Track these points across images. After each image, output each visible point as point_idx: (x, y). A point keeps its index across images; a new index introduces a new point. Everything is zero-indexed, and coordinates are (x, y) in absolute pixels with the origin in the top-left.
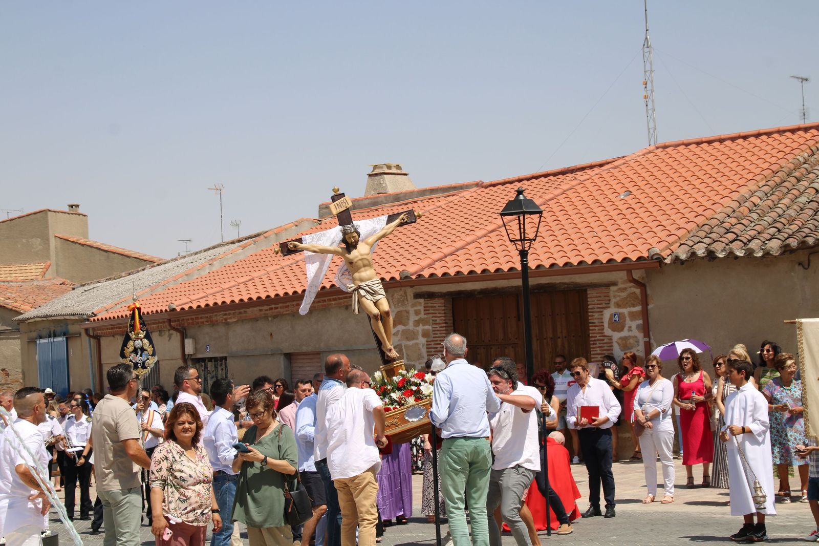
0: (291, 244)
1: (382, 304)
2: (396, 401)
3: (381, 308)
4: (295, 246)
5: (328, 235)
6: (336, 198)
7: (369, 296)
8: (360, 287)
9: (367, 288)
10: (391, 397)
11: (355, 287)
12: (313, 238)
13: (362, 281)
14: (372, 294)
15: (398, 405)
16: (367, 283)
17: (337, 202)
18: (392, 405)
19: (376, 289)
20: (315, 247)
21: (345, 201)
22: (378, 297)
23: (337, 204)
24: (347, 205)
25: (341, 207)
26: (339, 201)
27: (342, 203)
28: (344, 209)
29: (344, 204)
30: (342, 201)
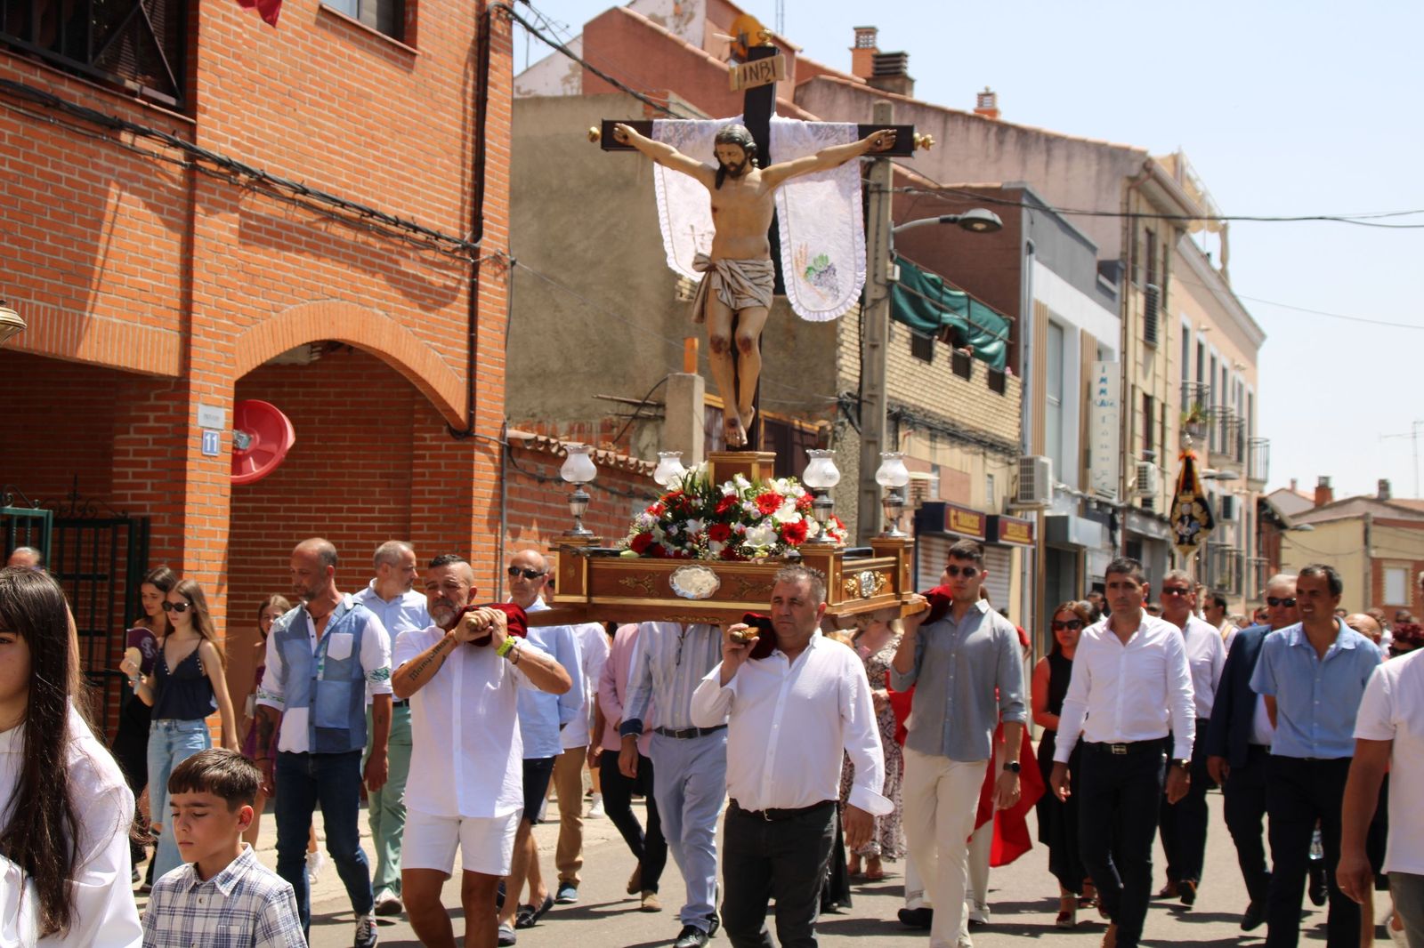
4: (627, 136)
5: (707, 132)
7: (725, 294)
8: (715, 269)
11: (709, 264)
12: (676, 130)
17: (753, 64)
19: (746, 283)
20: (660, 150)
21: (770, 66)
23: (751, 69)
24: (770, 76)
25: (757, 78)
26: (758, 62)
27: (762, 68)
28: (762, 83)
29: (765, 72)
30: (764, 65)
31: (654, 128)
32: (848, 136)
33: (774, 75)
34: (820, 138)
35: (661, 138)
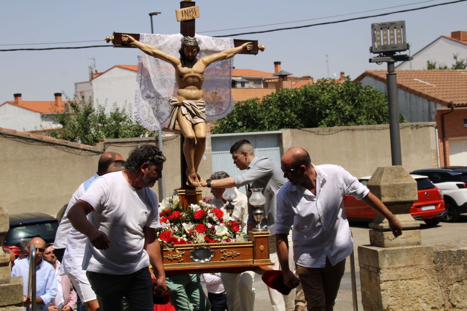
0: (126, 37)
1: (200, 129)
2: (185, 232)
3: (198, 131)
4: (130, 41)
5: (167, 40)
6: (186, 5)
7: (189, 116)
8: (183, 104)
9: (190, 108)
10: (181, 226)
11: (178, 102)
12: (151, 39)
13: (188, 98)
14: (193, 116)
15: (187, 237)
16: (192, 102)
17: (185, 9)
18: (180, 235)
19: (199, 111)
20: (149, 48)
21: (193, 10)
22: (198, 120)
23: (185, 11)
24: (194, 15)
25: (188, 16)
26: (188, 8)
27: (190, 11)
28: (190, 18)
29: (192, 13)
30: (191, 10)
31: (140, 37)
32: (230, 44)
33: (196, 15)
34: (218, 45)
35: (144, 42)
